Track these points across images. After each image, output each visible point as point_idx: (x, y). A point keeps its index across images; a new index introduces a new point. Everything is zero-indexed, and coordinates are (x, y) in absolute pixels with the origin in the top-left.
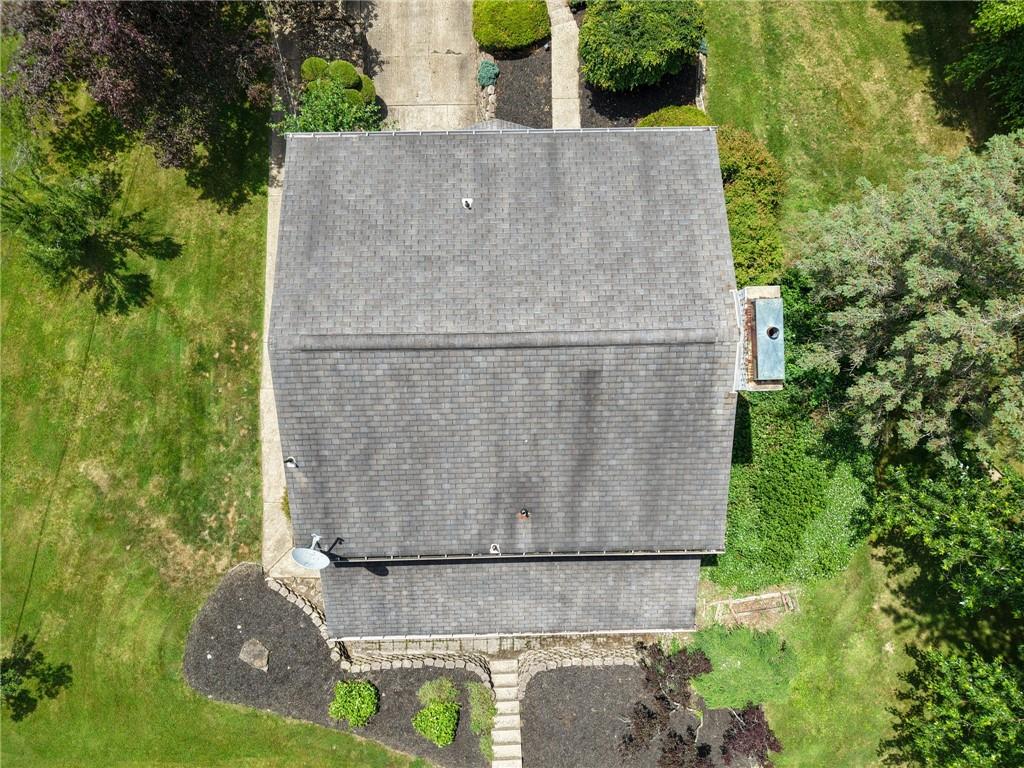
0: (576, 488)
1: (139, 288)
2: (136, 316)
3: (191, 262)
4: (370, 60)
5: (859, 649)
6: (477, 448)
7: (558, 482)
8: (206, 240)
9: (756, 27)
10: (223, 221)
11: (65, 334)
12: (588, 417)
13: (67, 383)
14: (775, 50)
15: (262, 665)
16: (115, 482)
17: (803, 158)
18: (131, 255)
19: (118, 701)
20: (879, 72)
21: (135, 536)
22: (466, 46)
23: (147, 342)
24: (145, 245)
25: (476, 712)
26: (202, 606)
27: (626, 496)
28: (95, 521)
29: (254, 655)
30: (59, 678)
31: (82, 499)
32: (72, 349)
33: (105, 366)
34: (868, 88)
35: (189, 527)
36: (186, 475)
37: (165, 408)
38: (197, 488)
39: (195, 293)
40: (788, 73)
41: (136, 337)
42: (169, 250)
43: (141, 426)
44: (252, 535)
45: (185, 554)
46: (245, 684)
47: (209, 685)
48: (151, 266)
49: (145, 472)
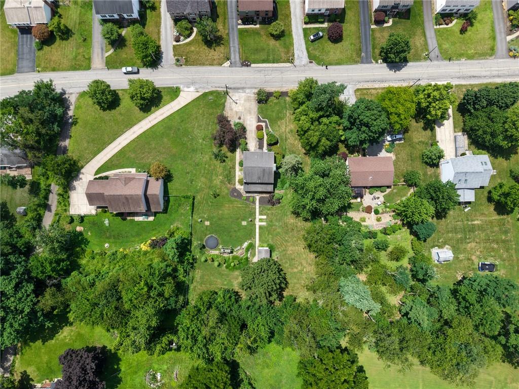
0: (263, 178)
1: (224, 161)
2: (224, 163)
3: (229, 159)
4: (246, 138)
5: (289, 196)
6: (256, 174)
8: (231, 156)
9: (284, 137)
10: (232, 155)
12: (264, 172)
13: (218, 169)
14: (286, 140)
16: (223, 179)
17: (288, 151)
18: (223, 158)
19: (224, 197)
20: (297, 142)
21: (225, 184)
22: (256, 137)
23: (225, 166)
24: (225, 157)
25: (255, 200)
26: (231, 190)
27: (267, 178)
28: (221, 182)
29: (235, 194)
30: (218, 195)
31: (220, 180)
32: (218, 166)
33: (221, 168)
34: (295, 143)
35: (229, 183)
36: (229, 178)
37: (227, 172)
38: (230, 180)
39: (229, 162)
40: (287, 142)
41: (224, 165)
42: (227, 157)
43: (225, 174)
44: (235, 184)
45: (229, 185)
46: (235, 197)
47: (232, 196)
48: (225, 159)
49: (225, 178)
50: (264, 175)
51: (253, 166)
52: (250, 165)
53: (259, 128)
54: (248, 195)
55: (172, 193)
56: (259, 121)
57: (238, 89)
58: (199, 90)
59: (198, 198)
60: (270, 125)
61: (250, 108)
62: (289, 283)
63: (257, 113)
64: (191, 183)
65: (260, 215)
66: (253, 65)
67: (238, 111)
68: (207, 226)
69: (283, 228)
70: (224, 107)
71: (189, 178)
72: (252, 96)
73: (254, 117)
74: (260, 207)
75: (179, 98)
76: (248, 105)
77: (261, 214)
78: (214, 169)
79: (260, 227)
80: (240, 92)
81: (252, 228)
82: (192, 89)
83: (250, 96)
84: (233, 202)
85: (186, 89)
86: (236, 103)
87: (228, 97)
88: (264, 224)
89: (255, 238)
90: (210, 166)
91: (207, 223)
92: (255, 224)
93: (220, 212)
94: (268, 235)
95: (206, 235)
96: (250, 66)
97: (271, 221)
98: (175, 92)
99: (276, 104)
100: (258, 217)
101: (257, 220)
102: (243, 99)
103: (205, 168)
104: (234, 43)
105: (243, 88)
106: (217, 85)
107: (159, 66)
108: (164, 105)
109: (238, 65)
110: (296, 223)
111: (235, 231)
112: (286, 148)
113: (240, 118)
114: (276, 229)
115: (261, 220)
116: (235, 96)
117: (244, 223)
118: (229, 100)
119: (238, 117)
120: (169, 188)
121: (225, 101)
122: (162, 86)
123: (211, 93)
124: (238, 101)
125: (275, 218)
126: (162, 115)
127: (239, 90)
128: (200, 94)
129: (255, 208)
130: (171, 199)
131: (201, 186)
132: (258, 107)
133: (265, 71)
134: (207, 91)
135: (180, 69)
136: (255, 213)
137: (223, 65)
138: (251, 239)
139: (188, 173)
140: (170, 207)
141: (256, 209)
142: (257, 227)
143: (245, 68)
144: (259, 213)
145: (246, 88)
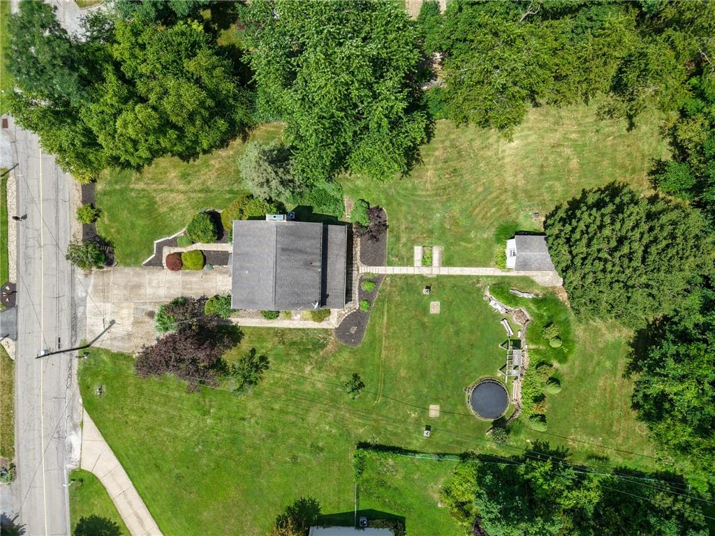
0: (306, 253)
1: (263, 358)
2: (270, 359)
3: (257, 345)
4: (203, 299)
5: (359, 183)
6: (297, 272)
7: (305, 257)
8: (251, 341)
9: (200, 195)
10: (246, 337)
11: (274, 377)
12: (291, 250)
13: (286, 376)
14: (206, 190)
15: (355, 328)
16: (311, 364)
17: (236, 185)
18: (254, 361)
19: (362, 363)
20: (212, 162)
21: (324, 359)
22: (200, 273)
23: (277, 357)
24: (252, 357)
25: (368, 277)
26: (342, 343)
27: (308, 243)
28: (320, 368)
29: (353, 330)
30: (356, 377)
31: (314, 372)
32: (277, 375)
33: (282, 367)
34: (217, 166)
35: (323, 346)
36: (310, 347)
37: (293, 352)
38: (314, 344)
39: (265, 344)
40: (213, 187)
41: (275, 359)
42: (253, 351)
43: (298, 358)
44: (326, 331)
45: (329, 347)
46: (360, 331)
47: (359, 340)
48: (257, 355)
49: (309, 357)
50: (300, 251)
51: (271, 283)
52: (271, 289)
53: (176, 263)
54: (356, 295)
55: (349, 503)
56: (156, 263)
57: (74, 318)
58: (78, 421)
59: (363, 432)
60: (169, 234)
61: (125, 288)
62: (612, 180)
63: (138, 269)
64: (321, 450)
65: (412, 265)
66: (13, 278)
67: (132, 319)
68: (443, 412)
69: (449, 200)
70: (122, 354)
71: (308, 456)
72: (92, 281)
73: (148, 277)
74: (390, 264)
75: (99, 474)
76: (116, 293)
77: (409, 261)
78: (286, 387)
79: (447, 262)
80: (84, 313)
81: (449, 285)
82: (74, 439)
83: (95, 286)
84: (374, 336)
85: (76, 455)
86: (113, 322)
87: (96, 345)
88: (436, 253)
89: (478, 277)
90: (276, 398)
91: (434, 411)
92: (439, 277)
93: (403, 373)
94: (469, 241)
95: (468, 415)
96: (13, 286)
97: (431, 232)
98: (83, 483)
99: (113, 217)
100: (416, 269)
101: (425, 271)
102: (102, 305)
103: (282, 411)
105: (74, 305)
106: (64, 373)
107: (16, 523)
108: (117, 514)
109: (11, 317)
110: (435, 163)
111: (457, 333)
112: (231, 192)
113: (151, 314)
114: (453, 218)
115: (427, 261)
116: (93, 326)
117: (435, 308)
118: (105, 343)
119: (147, 319)
120: (336, 512)
121: (107, 352)
122: (68, 518)
123: (85, 389)
124: (108, 319)
125: (421, 221)
126: (141, 521)
127: (79, 315)
128: (87, 418)
129: (393, 276)
130: (365, 505)
131: (330, 424)
132: (122, 267)
133: (27, 247)
134: (81, 401)
135: (22, 469)
136: (406, 277)
137: (13, 357)
138: (479, 289)
139: (294, 458)
140: (388, 511)
141: (396, 275)
142: (446, 271)
143: (21, 299)
144: (407, 265)
145: (72, 298)
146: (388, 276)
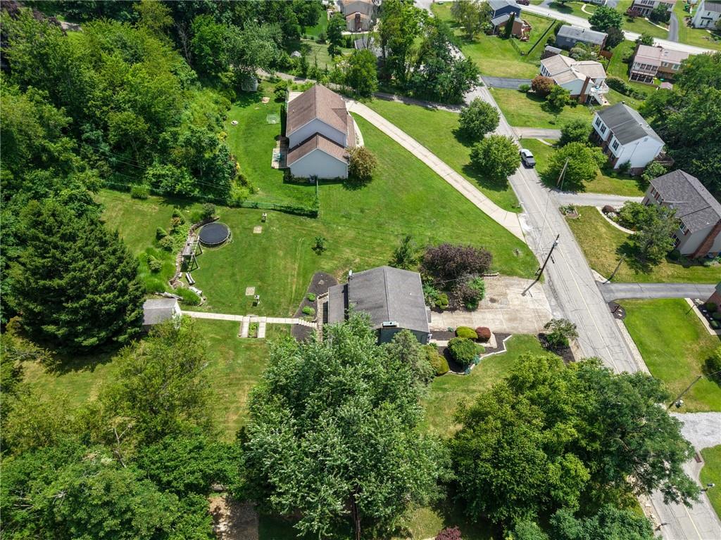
4: (453, 310)
6: (369, 295)
7: (363, 307)
9: (474, 388)
11: (384, 257)
12: (375, 308)
15: (320, 283)
16: (355, 263)
17: (441, 396)
19: (314, 262)
21: (345, 266)
25: (307, 318)
26: (330, 275)
28: (348, 260)
29: (321, 282)
30: (319, 254)
32: (381, 258)
45: (341, 273)
46: (316, 281)
47: (316, 275)
49: (357, 268)
54: (320, 307)
55: (321, 190)
56: (500, 336)
57: (556, 297)
58: (527, 237)
59: (311, 223)
60: (495, 357)
61: (522, 319)
63: (515, 332)
64: (343, 216)
65: (268, 325)
66: (620, 322)
67: (508, 297)
68: (251, 229)
69: (227, 375)
70: (508, 275)
71: (353, 213)
73: (505, 327)
74: (288, 326)
75: (501, 210)
76: (528, 315)
77: (270, 327)
78: (373, 251)
79: (236, 325)
80: (550, 301)
81: (236, 306)
82: (527, 228)
84: (304, 277)
85: (522, 220)
86: (524, 294)
87: (531, 281)
88: (245, 332)
89: (209, 311)
90: (380, 245)
91: (258, 230)
92: (245, 315)
93: (281, 253)
94: (212, 339)
95: (232, 227)
96: (617, 317)
97: (248, 348)
98: (514, 206)
100: (264, 321)
101: (256, 319)
102: (536, 306)
103: (375, 238)
104: (648, 290)
105: (561, 307)
107: (549, 190)
108: (483, 192)
109: (607, 296)
110: (238, 408)
111: (234, 275)
112: (445, 390)
113: (493, 300)
114: (226, 359)
115: (254, 327)
116: (538, 293)
117: (250, 291)
118: (526, 283)
119: (496, 298)
120: (331, 186)
121: (521, 276)
122: (515, 192)
123: (530, 254)
124: (528, 297)
125: (256, 357)
127: (553, 300)
128: (522, 238)
129: (285, 316)
130: (312, 189)
131: (338, 230)
132: (531, 334)
133: (619, 346)
134: (530, 248)
135: (556, 212)
136: (273, 315)
137: (593, 271)
138: (209, 304)
139: (362, 211)
140: (295, 186)
141: (284, 317)
142: (238, 318)
143: (606, 310)
144: (273, 324)
145: (563, 311)
146: (290, 317)
